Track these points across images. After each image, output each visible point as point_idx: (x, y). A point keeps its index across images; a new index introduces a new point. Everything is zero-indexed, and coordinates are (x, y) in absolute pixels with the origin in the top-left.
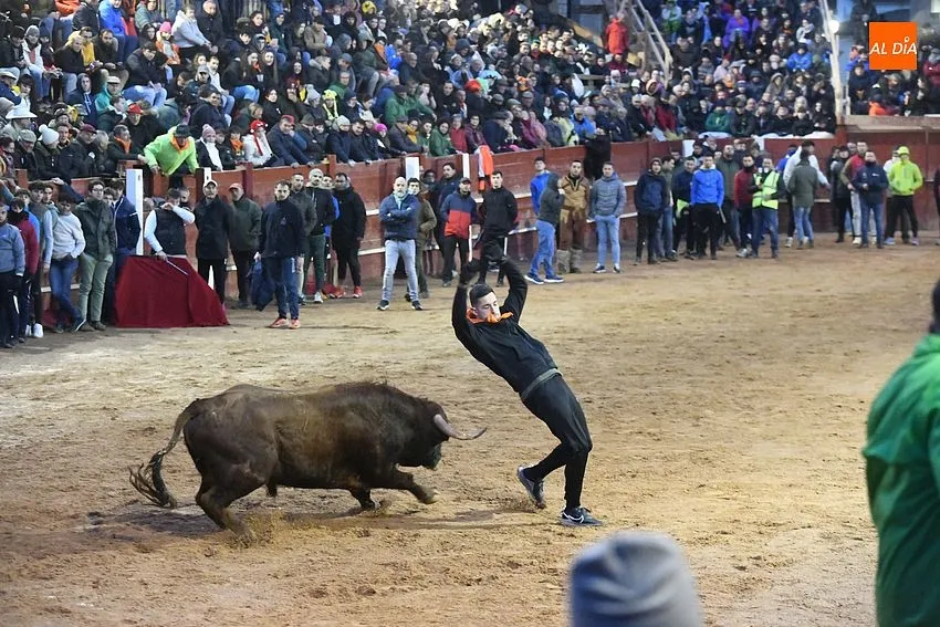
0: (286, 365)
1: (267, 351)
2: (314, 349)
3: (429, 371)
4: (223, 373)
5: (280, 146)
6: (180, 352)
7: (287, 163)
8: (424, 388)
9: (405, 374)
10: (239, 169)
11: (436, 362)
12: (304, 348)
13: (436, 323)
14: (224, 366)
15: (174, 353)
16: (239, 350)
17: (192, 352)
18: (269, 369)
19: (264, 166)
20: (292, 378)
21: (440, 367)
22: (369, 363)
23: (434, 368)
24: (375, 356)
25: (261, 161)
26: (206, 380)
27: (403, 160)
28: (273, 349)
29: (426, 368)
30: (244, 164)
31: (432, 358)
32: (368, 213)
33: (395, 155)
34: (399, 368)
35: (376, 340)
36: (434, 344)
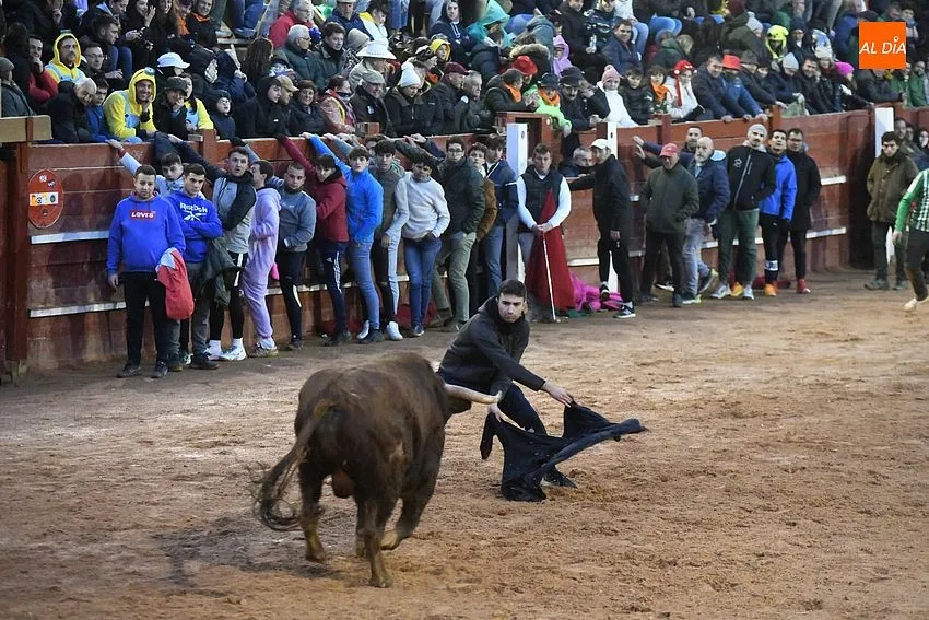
0: (712, 381)
1: (687, 361)
2: (748, 361)
3: (903, 392)
4: (629, 390)
5: (708, 93)
6: (572, 362)
7: (717, 116)
8: (897, 415)
9: (872, 395)
10: (653, 123)
11: (914, 380)
12: (734, 359)
13: (915, 329)
14: (631, 381)
15: (565, 362)
16: (649, 361)
17: (589, 362)
18: (689, 386)
19: (686, 119)
20: (719, 397)
21: (918, 387)
22: (821, 380)
23: (910, 388)
24: (830, 371)
25: (680, 113)
26: (606, 400)
27: (871, 111)
28: (694, 360)
29: (899, 387)
30: (660, 117)
31: (908, 374)
32: (824, 182)
33: (860, 106)
34: (863, 388)
35: (833, 350)
36: (911, 356)
